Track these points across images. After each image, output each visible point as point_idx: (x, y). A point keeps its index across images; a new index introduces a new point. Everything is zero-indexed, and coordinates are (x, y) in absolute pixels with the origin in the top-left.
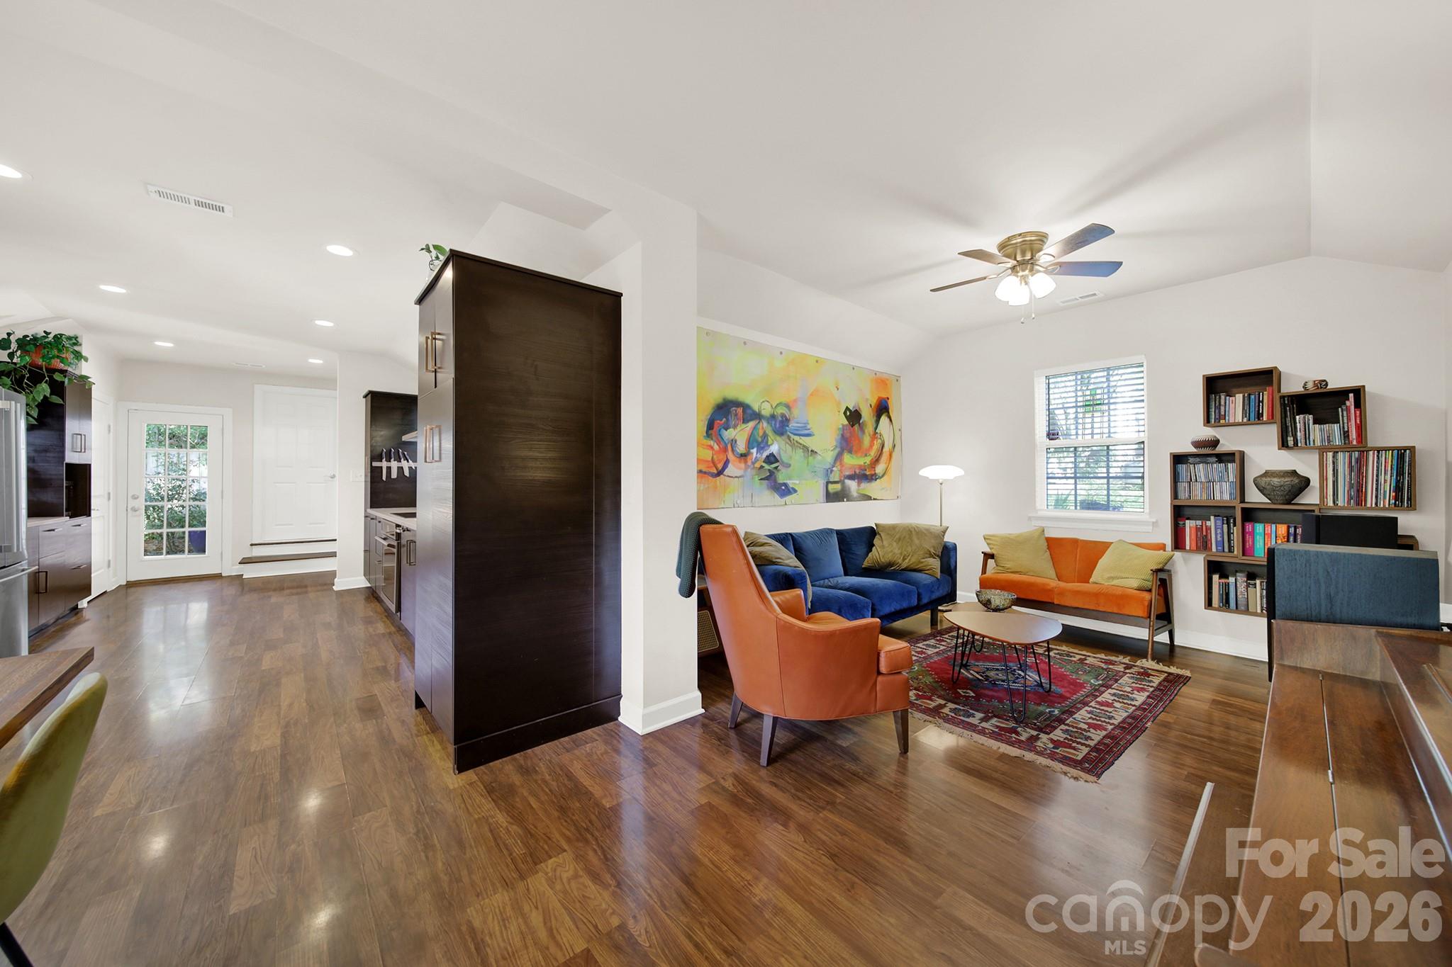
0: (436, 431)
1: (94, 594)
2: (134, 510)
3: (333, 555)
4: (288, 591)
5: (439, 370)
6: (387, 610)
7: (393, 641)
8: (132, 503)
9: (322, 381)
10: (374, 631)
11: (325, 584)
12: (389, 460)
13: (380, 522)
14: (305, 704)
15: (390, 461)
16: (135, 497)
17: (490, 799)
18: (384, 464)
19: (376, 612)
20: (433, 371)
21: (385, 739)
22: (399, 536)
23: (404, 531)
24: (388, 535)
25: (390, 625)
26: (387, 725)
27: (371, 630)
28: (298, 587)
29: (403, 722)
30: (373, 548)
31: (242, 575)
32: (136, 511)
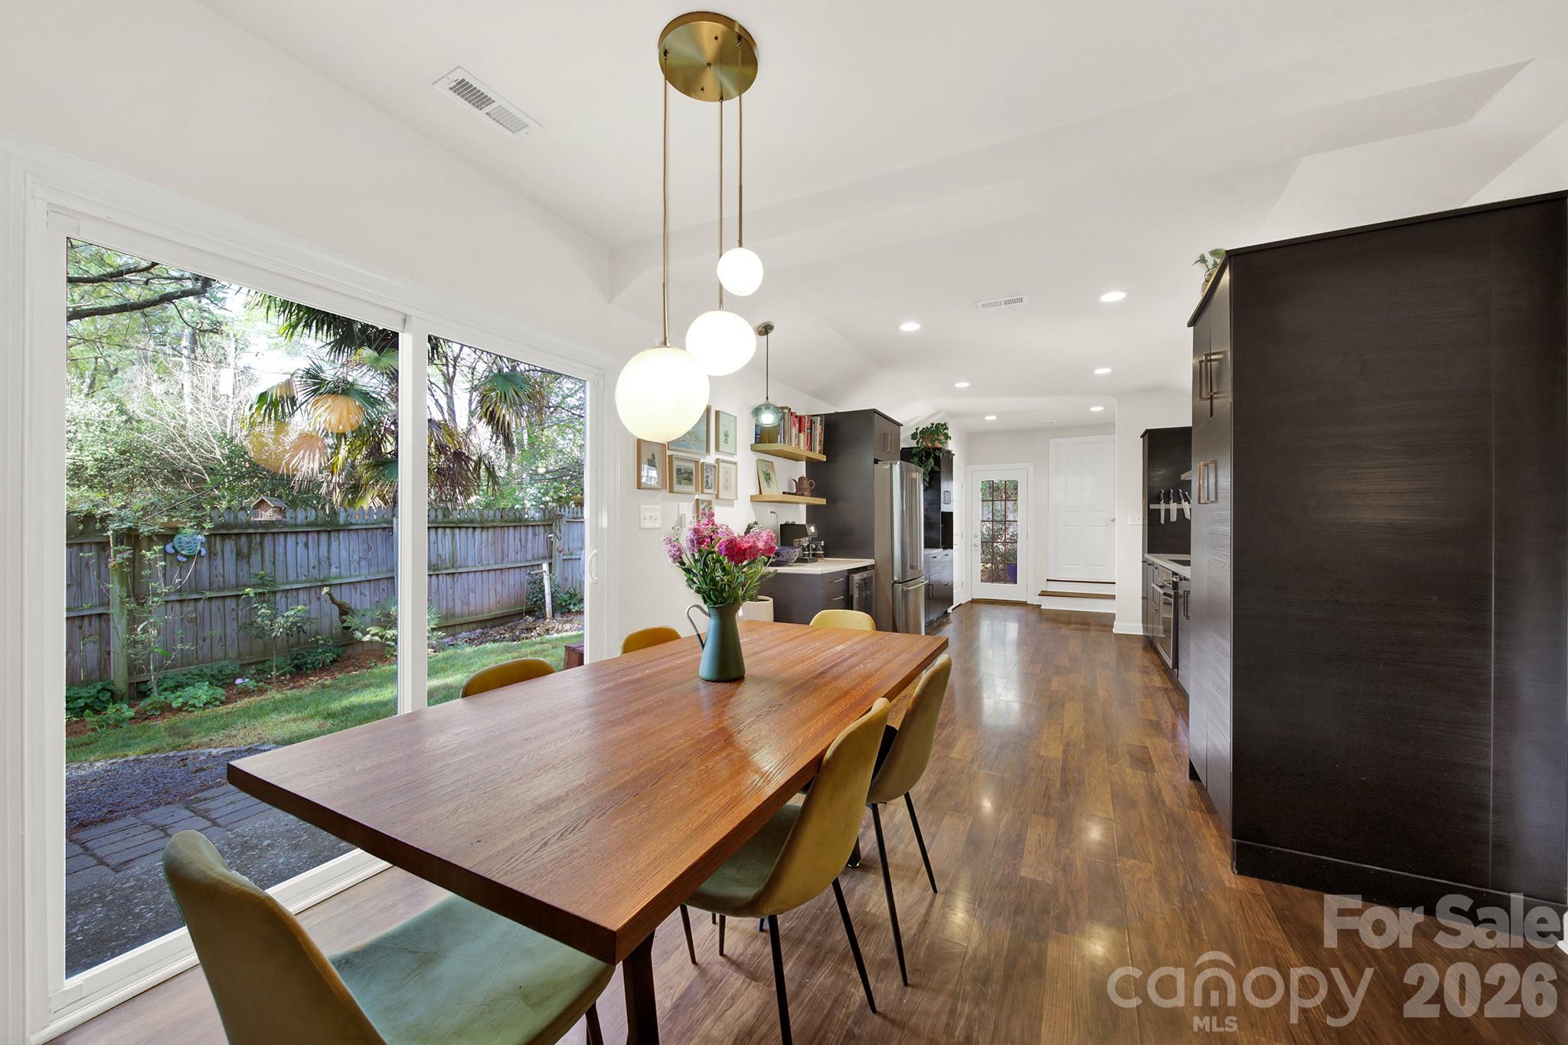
0: (1212, 466)
1: (955, 604)
2: (975, 545)
3: (1113, 597)
5: (1215, 396)
6: (1164, 664)
7: (1169, 698)
9: (1102, 427)
10: (1149, 682)
11: (1106, 626)
12: (1167, 502)
13: (1156, 568)
14: (1082, 731)
15: (1169, 503)
16: (975, 536)
17: (1280, 927)
18: (1162, 506)
19: (1154, 664)
20: (1208, 399)
21: (1155, 798)
22: (1175, 586)
23: (1181, 580)
24: (1165, 583)
25: (1167, 680)
26: (1157, 782)
27: (1147, 681)
28: (1082, 624)
29: (1175, 787)
30: (1150, 596)
31: (1041, 605)
32: (976, 547)
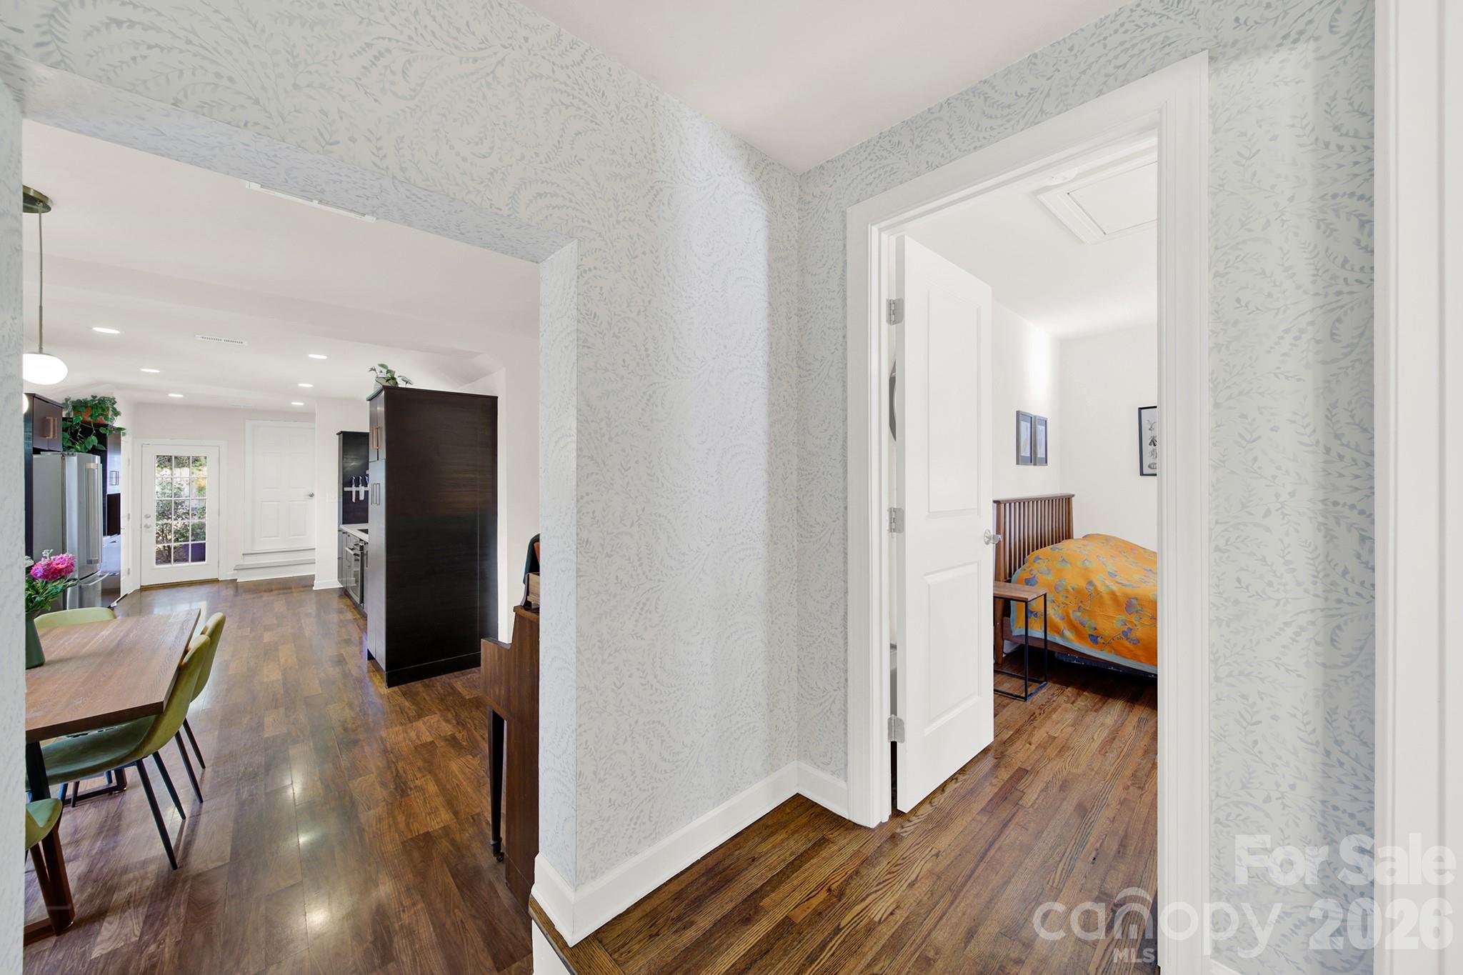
0: (378, 486)
1: (123, 594)
2: (147, 527)
3: (313, 560)
4: (275, 592)
5: (380, 448)
7: (360, 623)
8: (146, 521)
9: (302, 416)
10: (344, 617)
11: (306, 586)
12: (357, 486)
13: (348, 535)
14: (296, 659)
16: (147, 517)
17: (404, 697)
18: (354, 489)
19: (345, 604)
20: (377, 449)
21: (346, 674)
22: (361, 548)
23: (363, 544)
24: (354, 546)
25: (356, 612)
26: (350, 668)
27: (342, 617)
28: (284, 587)
29: (361, 666)
30: (344, 557)
31: (236, 580)
32: (148, 528)
